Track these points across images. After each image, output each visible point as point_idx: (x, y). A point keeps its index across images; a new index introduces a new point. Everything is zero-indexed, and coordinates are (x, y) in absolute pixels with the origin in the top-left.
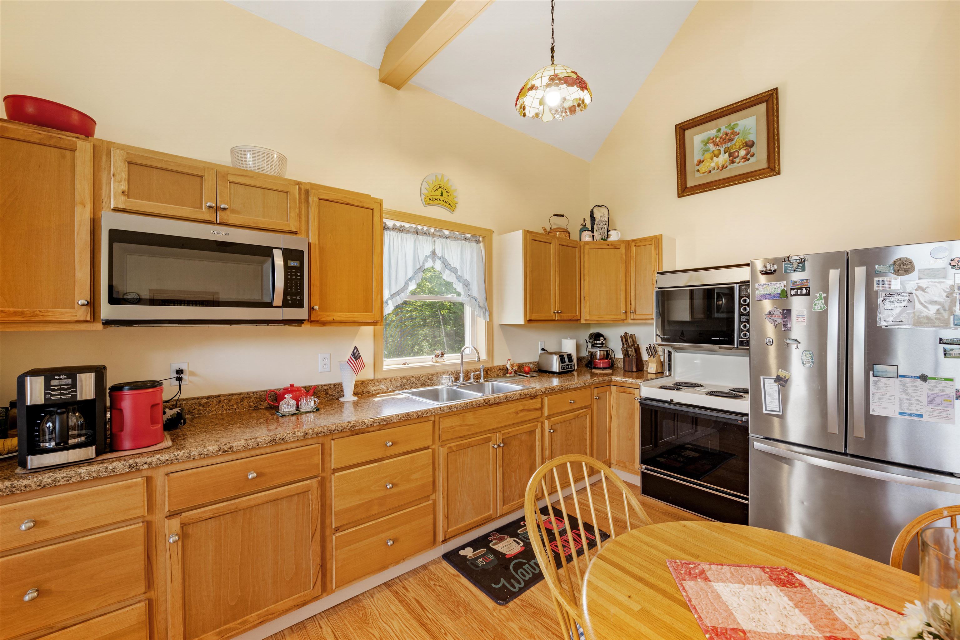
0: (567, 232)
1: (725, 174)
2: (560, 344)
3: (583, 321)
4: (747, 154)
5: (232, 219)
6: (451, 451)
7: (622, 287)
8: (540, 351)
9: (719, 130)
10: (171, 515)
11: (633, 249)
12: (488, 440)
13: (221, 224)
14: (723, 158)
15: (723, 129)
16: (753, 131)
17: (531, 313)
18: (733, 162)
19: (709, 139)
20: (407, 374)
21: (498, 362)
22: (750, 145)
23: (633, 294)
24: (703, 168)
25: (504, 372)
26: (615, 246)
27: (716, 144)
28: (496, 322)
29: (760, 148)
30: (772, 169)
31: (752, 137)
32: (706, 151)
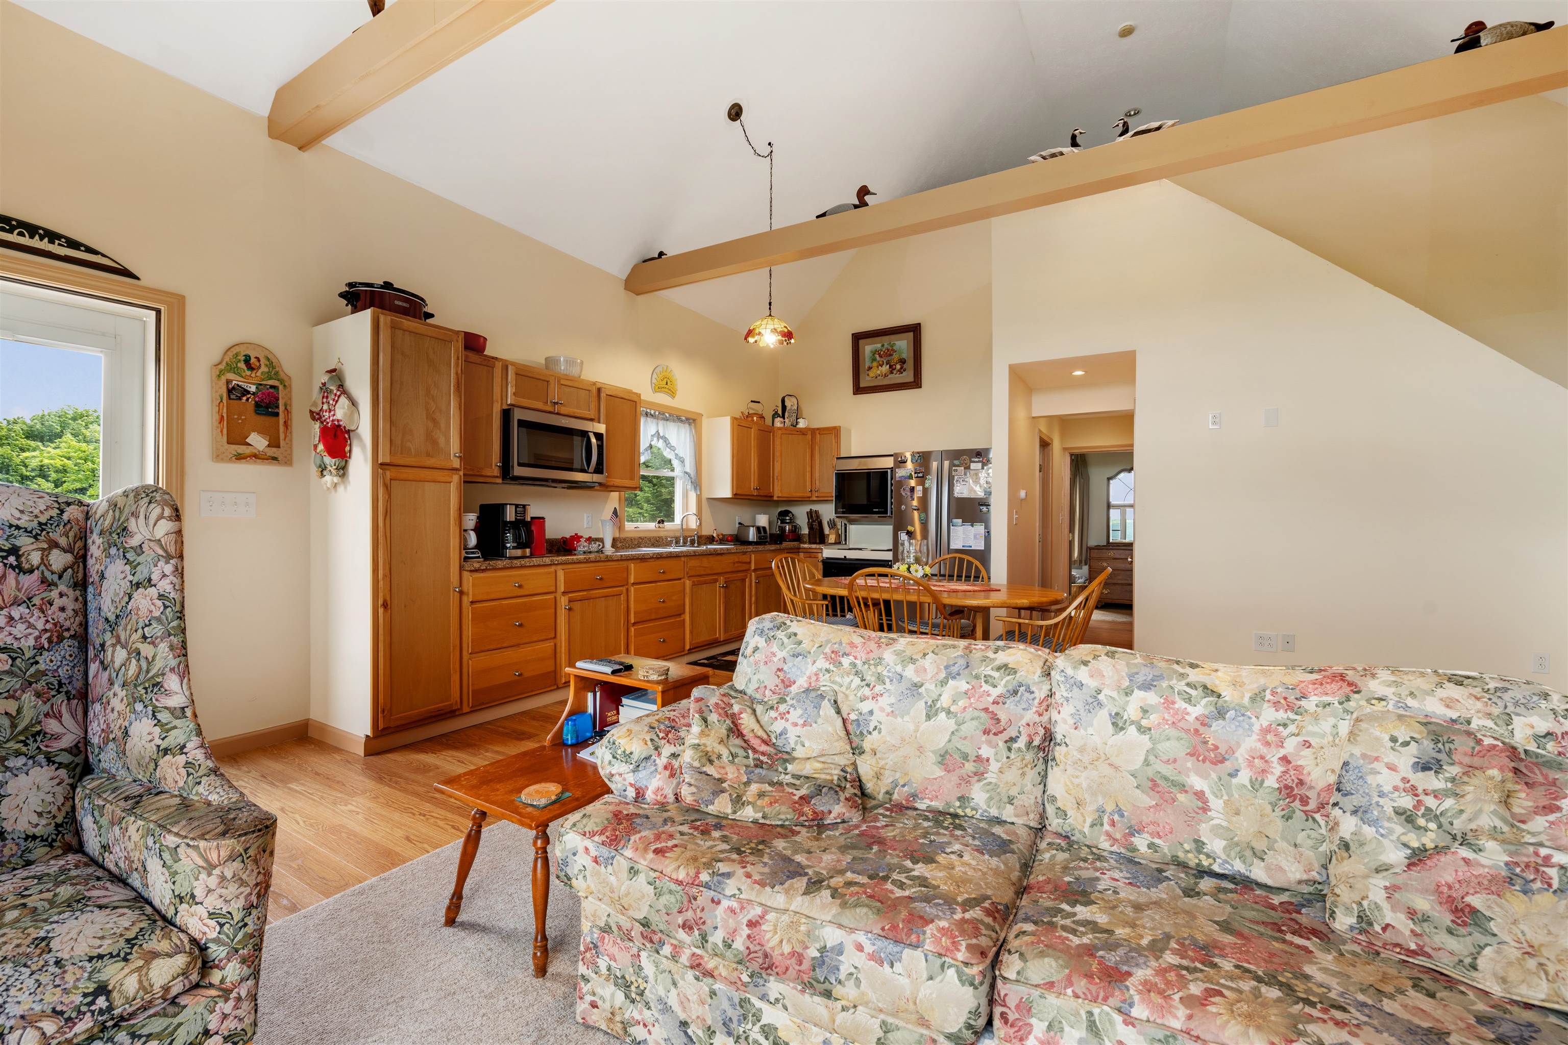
0: (762, 417)
1: (886, 382)
2: (754, 519)
3: (775, 498)
4: (902, 368)
5: (563, 410)
6: (694, 585)
7: (808, 469)
8: (737, 525)
9: (883, 346)
10: (564, 593)
11: (818, 436)
12: (716, 581)
13: (558, 414)
14: (885, 368)
15: (886, 346)
16: (905, 351)
17: (737, 488)
18: (892, 373)
19: (876, 351)
20: (642, 535)
21: (706, 532)
22: (903, 362)
23: (817, 475)
24: (872, 373)
25: (711, 540)
26: (803, 432)
27: (881, 356)
28: (706, 495)
29: (910, 365)
30: (916, 383)
31: (904, 356)
32: (874, 360)
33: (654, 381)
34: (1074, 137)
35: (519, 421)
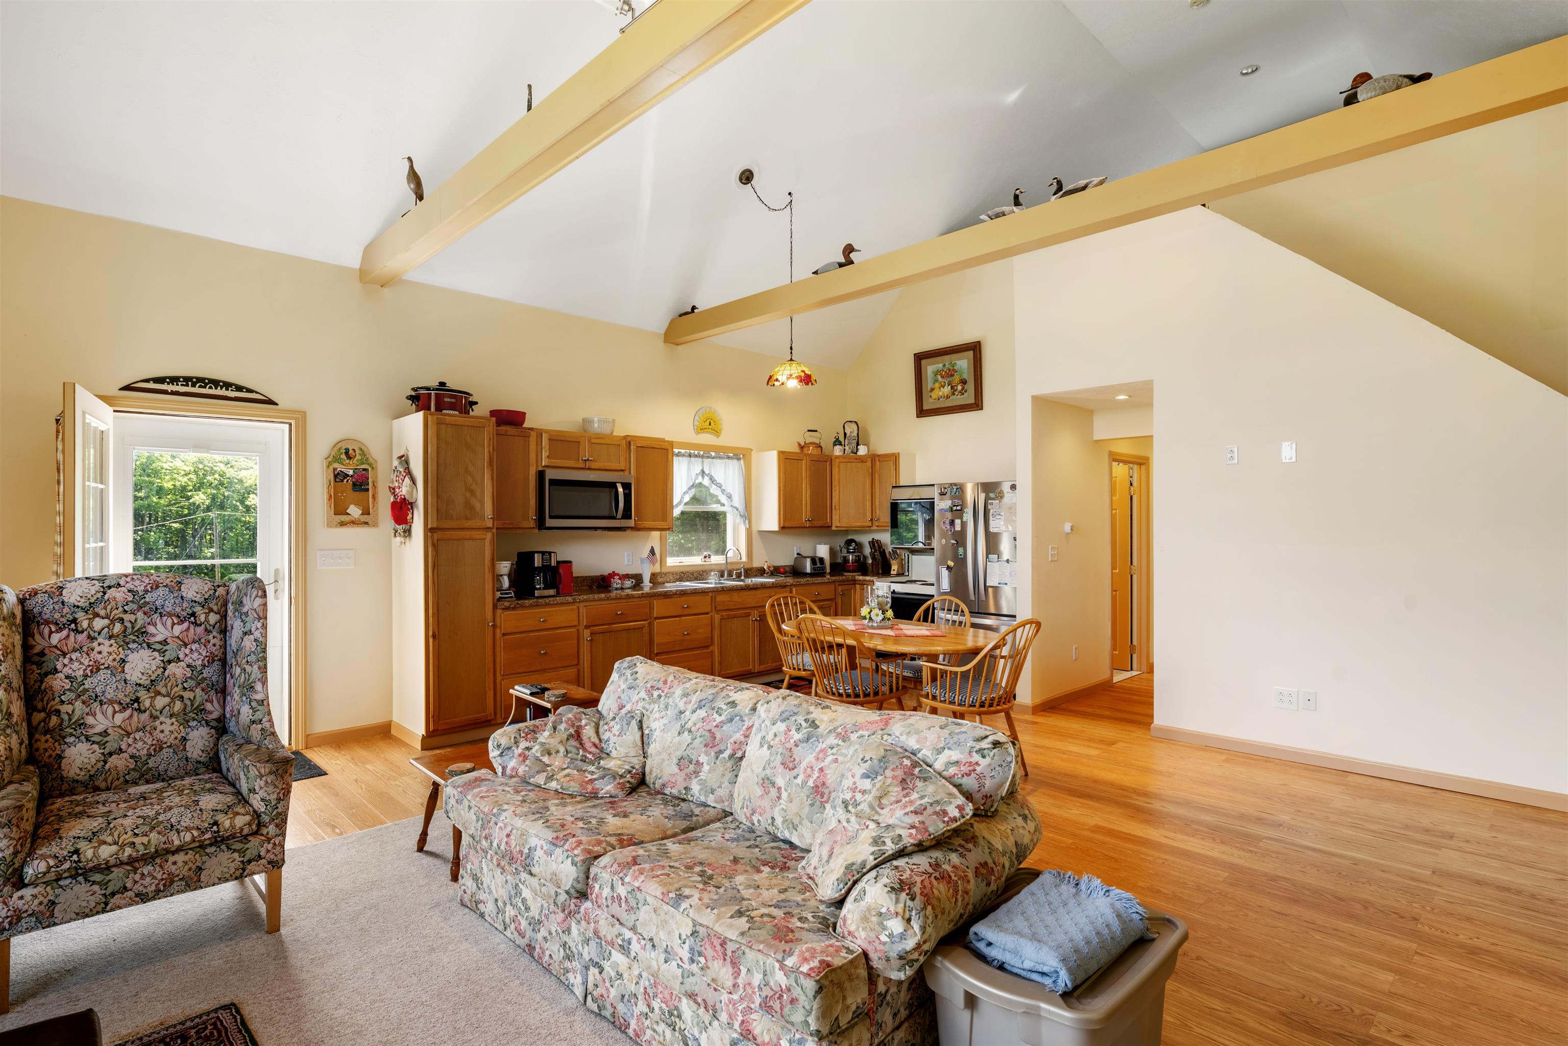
0: (819, 446)
1: (948, 403)
2: (815, 550)
3: (834, 528)
4: (963, 389)
5: (594, 466)
6: (722, 619)
7: (868, 497)
8: (796, 556)
9: (944, 366)
10: (587, 627)
11: (878, 463)
12: (748, 615)
13: (589, 469)
14: (947, 390)
15: (947, 365)
16: (966, 371)
17: (785, 521)
18: (953, 394)
19: (938, 371)
20: (684, 570)
21: (757, 564)
22: (964, 382)
23: (877, 503)
24: (934, 395)
25: (761, 572)
26: (862, 460)
27: (943, 377)
28: (755, 529)
29: (970, 386)
30: (977, 405)
31: (965, 376)
32: (936, 381)
33: (696, 423)
34: (1016, 197)
35: (550, 480)
